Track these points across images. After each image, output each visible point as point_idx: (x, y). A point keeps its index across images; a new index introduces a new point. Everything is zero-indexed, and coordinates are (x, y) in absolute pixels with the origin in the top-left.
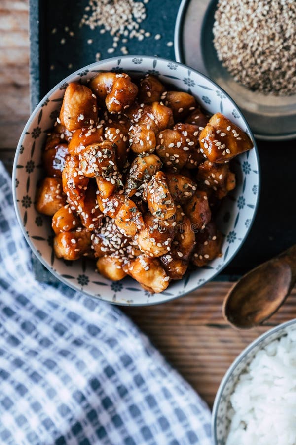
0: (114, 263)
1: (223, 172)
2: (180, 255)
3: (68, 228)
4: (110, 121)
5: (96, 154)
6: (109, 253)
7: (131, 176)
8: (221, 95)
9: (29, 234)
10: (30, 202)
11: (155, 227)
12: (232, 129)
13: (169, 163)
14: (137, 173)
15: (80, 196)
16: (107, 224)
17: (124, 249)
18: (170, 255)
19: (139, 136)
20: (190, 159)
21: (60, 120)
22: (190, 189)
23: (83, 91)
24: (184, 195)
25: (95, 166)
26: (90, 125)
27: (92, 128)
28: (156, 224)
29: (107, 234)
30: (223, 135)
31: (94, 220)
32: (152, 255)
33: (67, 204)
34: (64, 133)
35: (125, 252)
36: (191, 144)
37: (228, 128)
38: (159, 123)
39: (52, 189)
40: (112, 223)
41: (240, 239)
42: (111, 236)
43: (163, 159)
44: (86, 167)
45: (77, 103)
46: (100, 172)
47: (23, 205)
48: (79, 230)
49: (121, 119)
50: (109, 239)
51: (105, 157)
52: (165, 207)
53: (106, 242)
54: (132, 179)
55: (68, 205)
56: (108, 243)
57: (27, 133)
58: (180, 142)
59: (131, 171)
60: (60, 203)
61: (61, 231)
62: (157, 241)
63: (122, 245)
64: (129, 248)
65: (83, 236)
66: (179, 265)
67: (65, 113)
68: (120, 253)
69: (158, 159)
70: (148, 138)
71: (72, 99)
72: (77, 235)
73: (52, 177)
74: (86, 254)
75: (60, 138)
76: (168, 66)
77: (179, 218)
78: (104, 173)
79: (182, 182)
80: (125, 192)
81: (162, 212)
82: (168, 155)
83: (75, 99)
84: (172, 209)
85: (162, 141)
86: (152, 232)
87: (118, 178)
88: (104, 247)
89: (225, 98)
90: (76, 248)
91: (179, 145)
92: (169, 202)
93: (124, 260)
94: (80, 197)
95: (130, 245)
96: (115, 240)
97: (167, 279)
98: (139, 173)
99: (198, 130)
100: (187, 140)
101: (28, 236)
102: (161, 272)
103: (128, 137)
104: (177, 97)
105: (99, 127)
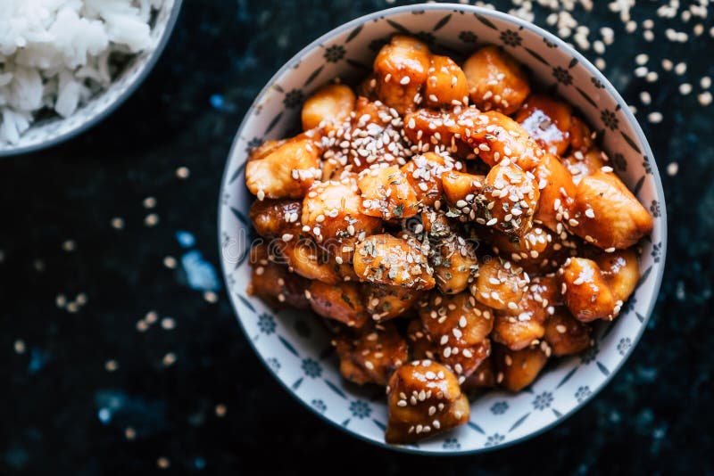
0: (334, 121)
1: (375, 372)
2: (287, 237)
3: (431, 82)
4: (557, 247)
5: (521, 207)
6: (354, 122)
7: (454, 236)
8: (495, 441)
9: (458, 13)
10: (507, 43)
11: (351, 230)
12: (433, 427)
13: (438, 301)
14: (452, 249)
15: (471, 137)
16: (401, 147)
17: (346, 151)
18: (296, 222)
19: (506, 284)
20: (425, 335)
21: (608, 173)
22: (378, 310)
23: (629, 238)
24: (374, 297)
25: (503, 194)
26: (572, 216)
27: (563, 216)
28: (355, 233)
29: (386, 139)
30: (432, 410)
31: (420, 133)
32: (311, 194)
33: (471, 103)
34: (583, 161)
35: (340, 149)
36: (447, 352)
37: (437, 423)
38: (508, 322)
39: (507, 91)
40: (399, 156)
41: (257, 338)
42: (380, 144)
43: (449, 297)
44: (510, 176)
45: (618, 219)
46: (488, 195)
47: (509, 32)
48: (417, 99)
49: (550, 263)
50: (376, 137)
51: (508, 218)
52: (376, 265)
53: (374, 129)
54: (447, 236)
55: (467, 104)
56: (371, 132)
57: (618, 107)
58: (461, 338)
59: (461, 240)
60: (478, 92)
61: (432, 70)
62: (329, 219)
63: (353, 152)
64: (344, 160)
65: (405, 100)
66: (272, 226)
67: (613, 189)
68: (343, 139)
69: (455, 292)
70: (496, 296)
71: (627, 216)
72: (411, 92)
73: (525, 102)
74: (373, 83)
75: (578, 149)
76: (587, 388)
77: (344, 270)
78: (483, 201)
79: (396, 304)
80: (435, 210)
81: (369, 255)
82: (452, 307)
83: (624, 220)
84: (365, 274)
85: (478, 312)
86: (347, 219)
87: (463, 213)
88: (368, 123)
89: (487, 444)
90: (391, 79)
91: (457, 333)
92: (379, 277)
93: (329, 139)
94: (468, 135)
95: (348, 163)
96: (369, 147)
97: (261, 196)
98: (450, 252)
99: (463, 374)
100: (456, 350)
101: (455, 11)
102: (277, 192)
103: (515, 264)
104: (532, 367)
105: (559, 227)
